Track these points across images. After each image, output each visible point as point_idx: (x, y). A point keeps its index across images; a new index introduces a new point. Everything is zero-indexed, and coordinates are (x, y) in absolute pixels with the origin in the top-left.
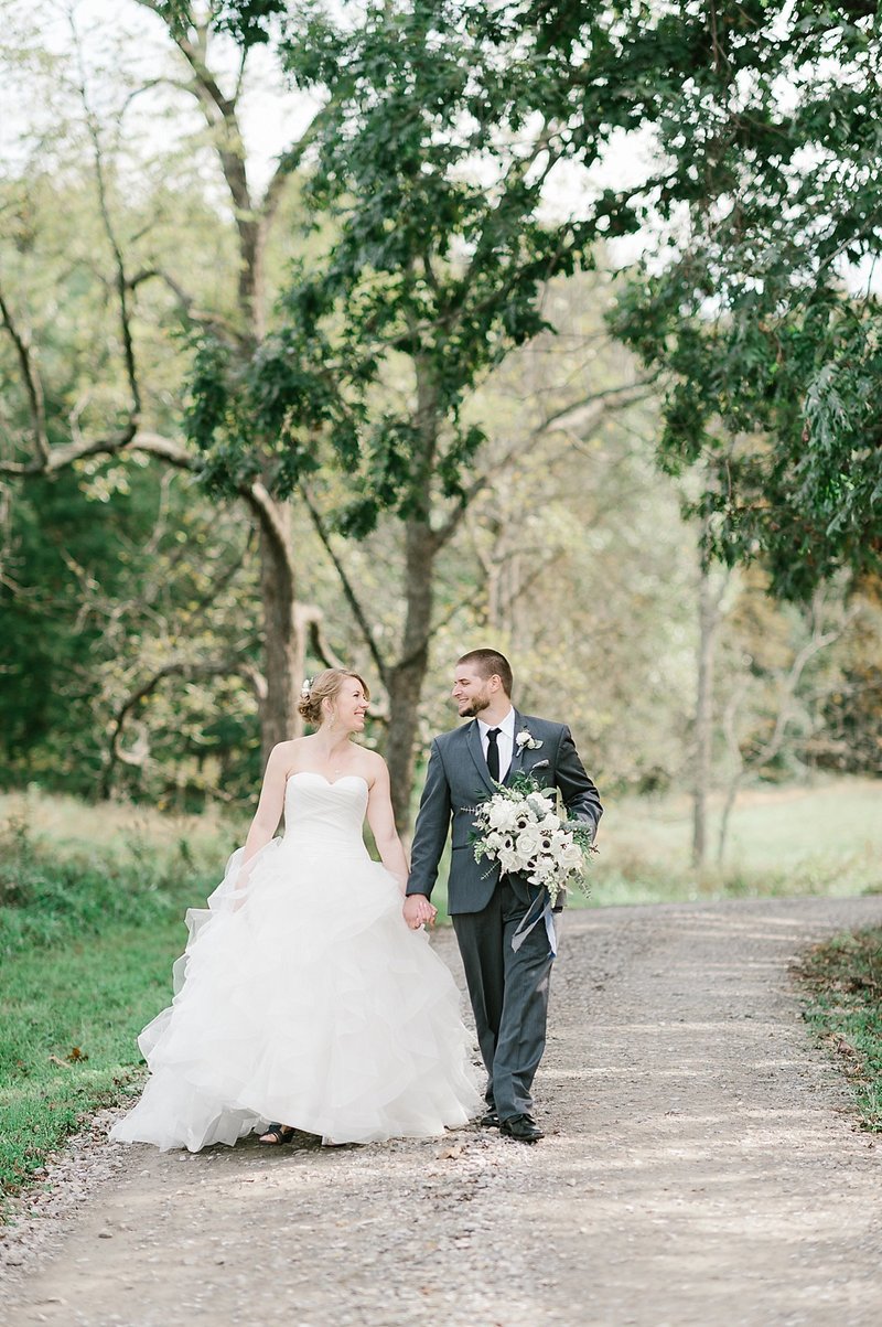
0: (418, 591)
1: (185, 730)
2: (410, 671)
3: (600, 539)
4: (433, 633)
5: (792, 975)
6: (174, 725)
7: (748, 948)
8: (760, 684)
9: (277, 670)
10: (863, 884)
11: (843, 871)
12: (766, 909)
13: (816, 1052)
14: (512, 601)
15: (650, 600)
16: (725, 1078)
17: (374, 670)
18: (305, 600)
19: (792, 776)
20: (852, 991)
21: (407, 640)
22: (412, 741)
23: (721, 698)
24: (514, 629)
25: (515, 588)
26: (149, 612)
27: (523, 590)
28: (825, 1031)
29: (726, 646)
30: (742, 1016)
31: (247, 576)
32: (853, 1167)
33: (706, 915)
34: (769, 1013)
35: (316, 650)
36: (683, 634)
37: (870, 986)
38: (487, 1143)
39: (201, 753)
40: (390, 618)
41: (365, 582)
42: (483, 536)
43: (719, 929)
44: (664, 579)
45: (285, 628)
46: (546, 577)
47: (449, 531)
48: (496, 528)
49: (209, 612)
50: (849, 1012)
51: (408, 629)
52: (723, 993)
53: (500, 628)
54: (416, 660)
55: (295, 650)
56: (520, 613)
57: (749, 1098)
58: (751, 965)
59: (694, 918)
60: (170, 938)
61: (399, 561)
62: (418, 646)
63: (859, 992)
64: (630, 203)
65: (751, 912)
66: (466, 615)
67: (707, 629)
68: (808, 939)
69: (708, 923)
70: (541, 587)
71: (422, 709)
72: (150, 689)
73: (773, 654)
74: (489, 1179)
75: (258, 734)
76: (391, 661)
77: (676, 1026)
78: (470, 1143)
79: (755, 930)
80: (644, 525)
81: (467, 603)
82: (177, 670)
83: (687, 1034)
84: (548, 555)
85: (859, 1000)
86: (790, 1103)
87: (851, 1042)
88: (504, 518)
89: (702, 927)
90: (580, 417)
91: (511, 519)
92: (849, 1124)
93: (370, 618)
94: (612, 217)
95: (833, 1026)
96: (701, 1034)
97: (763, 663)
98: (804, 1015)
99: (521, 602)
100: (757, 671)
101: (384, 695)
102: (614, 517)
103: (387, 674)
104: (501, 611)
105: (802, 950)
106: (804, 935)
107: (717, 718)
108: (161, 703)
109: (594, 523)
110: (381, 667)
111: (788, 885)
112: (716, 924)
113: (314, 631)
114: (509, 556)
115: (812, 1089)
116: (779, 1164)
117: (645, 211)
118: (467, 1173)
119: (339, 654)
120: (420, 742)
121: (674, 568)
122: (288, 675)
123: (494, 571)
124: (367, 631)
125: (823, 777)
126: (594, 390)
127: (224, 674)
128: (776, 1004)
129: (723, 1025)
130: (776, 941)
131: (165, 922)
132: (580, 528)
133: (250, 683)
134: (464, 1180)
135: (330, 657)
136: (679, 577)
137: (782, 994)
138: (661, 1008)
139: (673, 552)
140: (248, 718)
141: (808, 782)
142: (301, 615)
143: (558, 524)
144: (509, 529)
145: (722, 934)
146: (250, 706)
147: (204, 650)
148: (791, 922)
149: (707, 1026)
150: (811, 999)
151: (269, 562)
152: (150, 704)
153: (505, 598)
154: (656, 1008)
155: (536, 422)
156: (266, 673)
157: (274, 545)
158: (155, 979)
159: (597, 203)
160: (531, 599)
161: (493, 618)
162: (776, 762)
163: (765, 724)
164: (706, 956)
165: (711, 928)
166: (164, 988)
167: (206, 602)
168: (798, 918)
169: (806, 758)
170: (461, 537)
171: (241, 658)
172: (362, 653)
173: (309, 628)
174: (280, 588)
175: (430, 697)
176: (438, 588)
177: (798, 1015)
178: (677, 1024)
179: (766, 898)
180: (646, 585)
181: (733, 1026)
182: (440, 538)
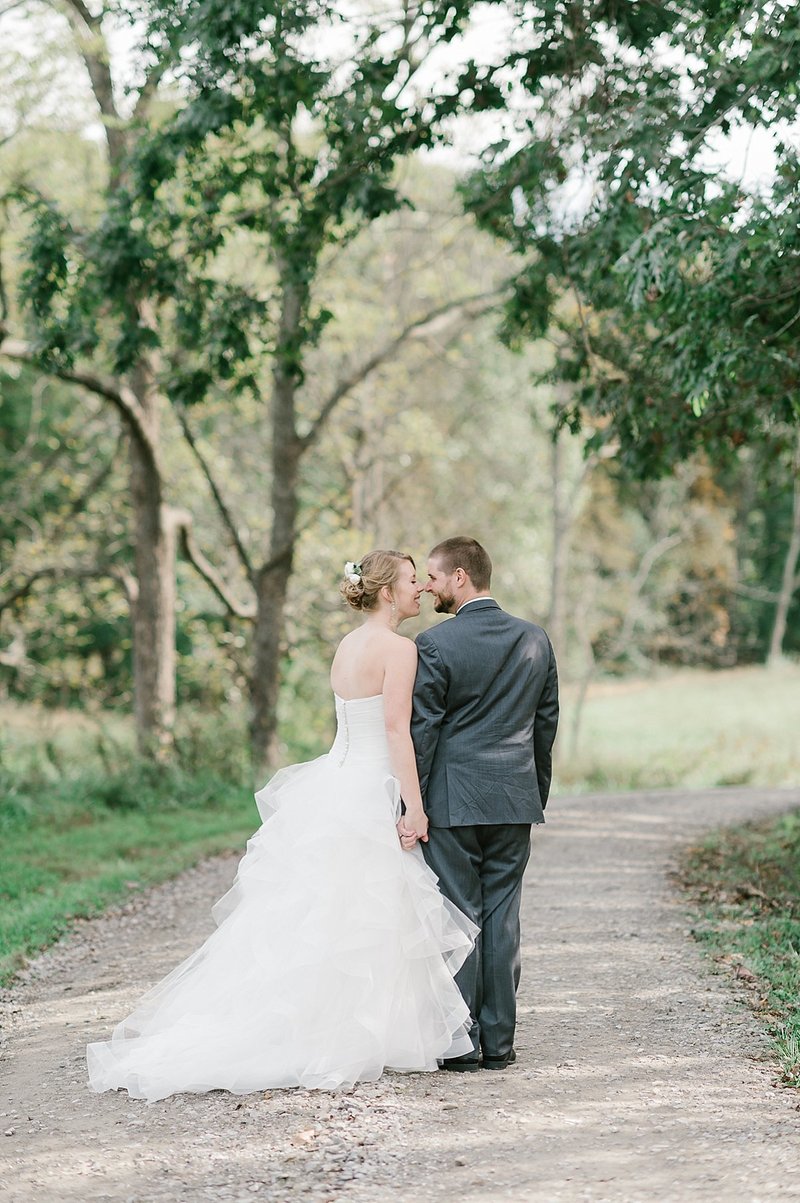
0: (284, 494)
1: (59, 632)
2: (276, 572)
3: (456, 449)
4: (297, 536)
5: (672, 882)
6: (48, 627)
7: (621, 850)
8: (606, 585)
9: (147, 573)
10: (716, 775)
11: (695, 765)
12: (630, 806)
13: (713, 978)
14: (376, 507)
15: (502, 506)
16: (619, 1016)
17: (242, 571)
18: (174, 504)
19: (635, 670)
20: (738, 901)
21: (275, 542)
22: (278, 640)
23: (572, 597)
24: (377, 531)
25: (378, 493)
26: (23, 517)
27: (385, 497)
28: (719, 953)
29: (575, 549)
30: (627, 935)
31: (120, 481)
32: (784, 1139)
33: (573, 814)
34: (656, 930)
35: (185, 554)
36: (534, 538)
37: (758, 896)
38: (355, 1112)
39: (84, 653)
40: (257, 522)
41: (233, 488)
42: (347, 445)
43: (588, 829)
44: (516, 485)
45: (154, 532)
46: (406, 484)
47: (312, 437)
48: (359, 436)
49: (82, 517)
50: (738, 927)
51: (275, 530)
52: (603, 905)
53: (362, 529)
54: (282, 563)
55: (164, 551)
56: (384, 517)
57: (649, 1041)
58: (628, 870)
59: (561, 816)
60: (27, 845)
61: (266, 466)
62: (284, 547)
63: (746, 903)
64: (496, 78)
65: (617, 809)
66: (330, 519)
67: (559, 531)
68: (678, 838)
69: (576, 823)
70: (402, 494)
71: (289, 609)
72: (25, 592)
73: (618, 557)
74: (356, 1167)
75: (131, 634)
76: (257, 563)
77: (559, 949)
78: (334, 1112)
79: (624, 829)
80: (497, 436)
81: (331, 507)
82: (50, 573)
83: (571, 957)
84: (406, 461)
85: (747, 912)
86: (695, 1048)
87: (751, 967)
88: (366, 425)
89: (571, 827)
90: (440, 324)
91: (375, 427)
92: (768, 1078)
93: (237, 521)
94: (476, 92)
95: (727, 947)
96: (586, 956)
97: (609, 564)
98: (693, 932)
99: (384, 507)
100: (605, 573)
101: (252, 596)
102: (468, 429)
103: (254, 576)
104: (365, 516)
105: (676, 851)
106: (673, 833)
107: (570, 615)
108: (35, 606)
109: (453, 432)
110: (249, 569)
111: (645, 778)
112: (584, 823)
113: (183, 535)
114: (371, 464)
115: (717, 1027)
116: (696, 1137)
117: (510, 87)
118: (330, 1157)
119: (208, 556)
120: (287, 640)
121: (526, 476)
122: (158, 578)
123: (358, 476)
124: (234, 534)
125: (664, 670)
126: (454, 297)
127: (97, 575)
128: (661, 918)
129: (607, 946)
130: (647, 841)
131: (24, 828)
132: (438, 436)
133: (120, 585)
134: (327, 1167)
135: (199, 559)
136: (530, 484)
137: (666, 906)
138: (540, 926)
139: (524, 461)
140: (121, 618)
141: (649, 675)
142: (171, 518)
143: (419, 430)
144: (372, 436)
145: (594, 834)
146: (119, 606)
147: (77, 554)
148: (656, 819)
149: (591, 947)
150: (696, 910)
151: (139, 466)
152: (25, 607)
153: (369, 503)
154: (535, 925)
155: (397, 332)
156: (136, 574)
157: (143, 451)
158: (6, 891)
159: (462, 78)
160: (392, 506)
161: (357, 521)
162: (622, 658)
163: (611, 622)
164: (580, 861)
165: (580, 827)
166: (15, 902)
167: (79, 506)
168: (664, 814)
169: (648, 653)
170: (325, 445)
171: (113, 559)
172: (232, 557)
173: (179, 532)
174: (149, 492)
175: (297, 598)
176: (305, 495)
177: (687, 933)
178: (560, 946)
179: (627, 794)
180: (499, 491)
181: (618, 947)
182: (303, 443)
